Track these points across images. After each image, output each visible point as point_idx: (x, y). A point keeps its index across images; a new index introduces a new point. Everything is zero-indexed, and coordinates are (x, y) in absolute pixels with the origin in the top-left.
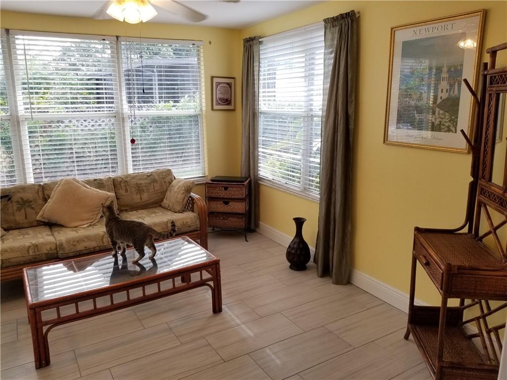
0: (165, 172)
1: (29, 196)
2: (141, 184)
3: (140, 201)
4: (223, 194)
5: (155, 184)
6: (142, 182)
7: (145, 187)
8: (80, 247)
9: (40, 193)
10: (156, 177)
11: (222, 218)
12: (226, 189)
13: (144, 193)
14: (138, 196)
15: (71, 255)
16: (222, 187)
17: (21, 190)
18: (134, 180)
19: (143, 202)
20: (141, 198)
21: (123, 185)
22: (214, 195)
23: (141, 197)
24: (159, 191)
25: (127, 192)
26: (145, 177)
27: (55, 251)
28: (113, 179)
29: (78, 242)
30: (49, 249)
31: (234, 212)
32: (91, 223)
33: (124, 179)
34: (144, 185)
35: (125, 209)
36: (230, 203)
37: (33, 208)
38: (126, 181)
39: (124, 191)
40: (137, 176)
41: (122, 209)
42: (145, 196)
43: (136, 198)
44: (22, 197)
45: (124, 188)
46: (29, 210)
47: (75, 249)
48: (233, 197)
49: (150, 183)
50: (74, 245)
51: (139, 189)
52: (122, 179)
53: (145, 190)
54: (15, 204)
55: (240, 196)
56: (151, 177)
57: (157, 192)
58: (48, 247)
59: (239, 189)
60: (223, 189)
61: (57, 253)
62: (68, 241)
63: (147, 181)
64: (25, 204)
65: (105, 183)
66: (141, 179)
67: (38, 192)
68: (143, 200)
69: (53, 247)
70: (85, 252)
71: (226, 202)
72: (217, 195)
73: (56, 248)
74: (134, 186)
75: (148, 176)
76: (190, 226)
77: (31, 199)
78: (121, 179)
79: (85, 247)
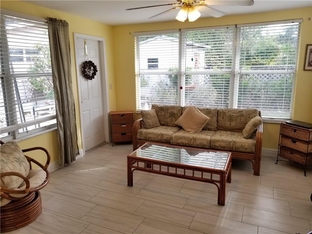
0: (252, 111)
1: (175, 111)
2: (232, 116)
3: (229, 126)
4: (292, 134)
5: (242, 117)
6: (234, 115)
7: (235, 118)
8: (180, 141)
9: (180, 111)
10: (244, 113)
11: (289, 152)
12: (295, 131)
13: (233, 122)
14: (229, 123)
15: (175, 144)
16: (292, 129)
17: (172, 108)
18: (230, 113)
19: (232, 127)
20: (230, 125)
21: (222, 114)
22: (285, 134)
23: (231, 123)
24: (243, 122)
25: (223, 119)
26: (237, 112)
27: (169, 140)
28: (218, 110)
29: (179, 138)
30: (167, 138)
31: (299, 150)
32: (196, 131)
33: (224, 111)
34: (235, 117)
35: (221, 128)
36: (297, 143)
37: (175, 118)
38: (224, 112)
39: (222, 118)
40: (232, 110)
41: (219, 128)
42: (233, 124)
43: (228, 124)
44: (172, 111)
45: (222, 116)
46: (174, 118)
47: (177, 141)
48: (299, 138)
49: (239, 116)
50: (177, 140)
51: (231, 119)
52: (223, 111)
53: (234, 120)
54: (169, 114)
55: (305, 139)
56: (241, 113)
57: (242, 123)
58: (167, 137)
59: (304, 133)
60: (293, 130)
61: (170, 140)
62: (175, 137)
63: (237, 115)
64: (173, 115)
65: (212, 112)
66: (234, 113)
67: (179, 111)
68: (231, 126)
69: (169, 137)
70: (182, 145)
71: (294, 141)
72: (288, 134)
73: (170, 138)
74: (228, 116)
75: (240, 112)
76: (246, 149)
77: (176, 113)
78: (221, 111)
79: (182, 142)
